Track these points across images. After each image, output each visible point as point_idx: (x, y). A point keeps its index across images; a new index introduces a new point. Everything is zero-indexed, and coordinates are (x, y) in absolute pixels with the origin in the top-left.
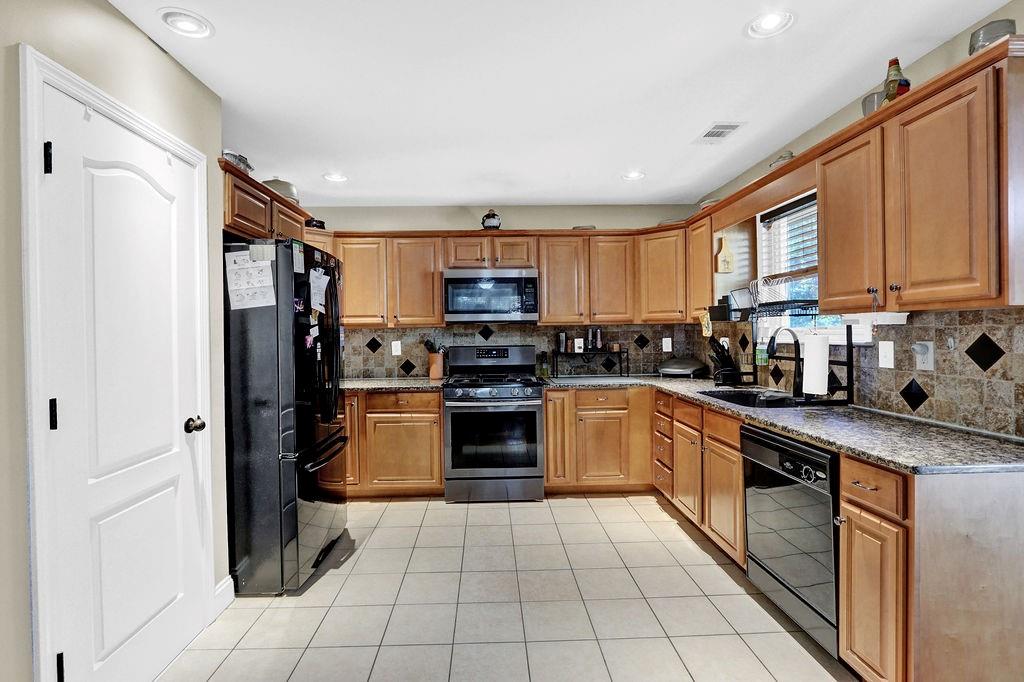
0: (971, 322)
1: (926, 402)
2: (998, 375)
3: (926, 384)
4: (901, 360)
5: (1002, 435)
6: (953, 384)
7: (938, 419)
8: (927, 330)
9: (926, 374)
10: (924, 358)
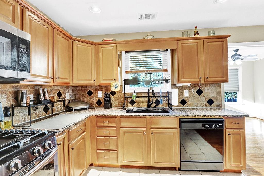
0: (197, 86)
1: (187, 104)
2: (202, 96)
3: (187, 100)
4: (180, 95)
5: (203, 107)
6: (193, 99)
7: (189, 107)
8: (186, 88)
9: (186, 97)
10: (186, 94)
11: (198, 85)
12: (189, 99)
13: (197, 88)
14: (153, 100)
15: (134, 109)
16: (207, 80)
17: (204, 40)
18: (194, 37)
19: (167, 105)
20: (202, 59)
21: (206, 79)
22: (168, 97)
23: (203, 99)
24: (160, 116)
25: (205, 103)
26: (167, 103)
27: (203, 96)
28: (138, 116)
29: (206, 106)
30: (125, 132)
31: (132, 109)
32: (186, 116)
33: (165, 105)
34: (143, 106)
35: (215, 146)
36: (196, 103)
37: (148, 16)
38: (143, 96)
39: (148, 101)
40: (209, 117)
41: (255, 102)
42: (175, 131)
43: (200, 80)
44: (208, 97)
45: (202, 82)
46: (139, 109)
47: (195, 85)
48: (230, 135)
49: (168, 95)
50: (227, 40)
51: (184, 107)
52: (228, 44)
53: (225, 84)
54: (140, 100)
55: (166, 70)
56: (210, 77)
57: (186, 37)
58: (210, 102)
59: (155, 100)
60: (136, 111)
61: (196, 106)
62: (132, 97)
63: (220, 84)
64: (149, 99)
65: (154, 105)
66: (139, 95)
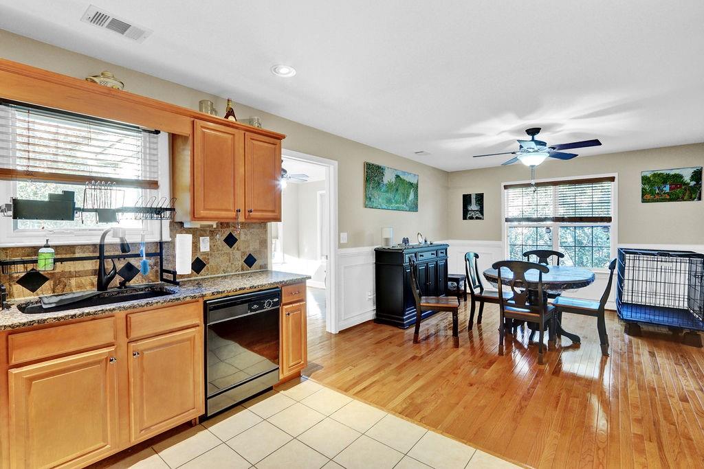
0: (226, 228)
1: (205, 268)
2: (236, 248)
3: (205, 259)
4: (194, 248)
5: (238, 273)
6: (218, 256)
7: (211, 274)
8: (205, 231)
9: (205, 253)
10: (205, 245)
11: (228, 225)
12: (210, 257)
13: (227, 233)
14: (116, 266)
15: (46, 301)
16: (249, 215)
17: (247, 133)
18: (226, 119)
19: (157, 276)
20: (242, 170)
21: (247, 213)
22: (161, 254)
23: (238, 254)
24: (157, 303)
25: (240, 264)
26: (157, 271)
27: (238, 249)
28: (88, 314)
29: (243, 270)
30: (31, 380)
31: (37, 302)
32: (218, 293)
33: (151, 278)
34: (79, 287)
35: (256, 349)
36: (224, 265)
37: (121, 27)
38: (77, 255)
39: (100, 272)
40: (259, 289)
41: (299, 257)
42: (193, 335)
43: (237, 215)
44: (247, 250)
45: (241, 219)
46: (64, 297)
47: (223, 225)
48: (289, 314)
49: (160, 251)
50: (280, 144)
51: (199, 277)
52: (282, 149)
53: (273, 224)
54: (67, 269)
55: (154, 185)
56: (256, 211)
57: (209, 114)
58: (250, 261)
59: (122, 266)
60: (53, 305)
61: (224, 270)
62: (36, 262)
63: (265, 224)
64: (102, 265)
65: (118, 280)
66: (65, 253)
